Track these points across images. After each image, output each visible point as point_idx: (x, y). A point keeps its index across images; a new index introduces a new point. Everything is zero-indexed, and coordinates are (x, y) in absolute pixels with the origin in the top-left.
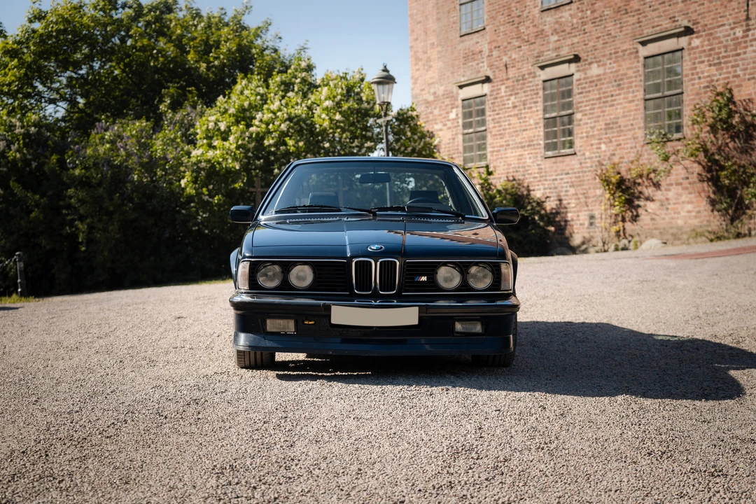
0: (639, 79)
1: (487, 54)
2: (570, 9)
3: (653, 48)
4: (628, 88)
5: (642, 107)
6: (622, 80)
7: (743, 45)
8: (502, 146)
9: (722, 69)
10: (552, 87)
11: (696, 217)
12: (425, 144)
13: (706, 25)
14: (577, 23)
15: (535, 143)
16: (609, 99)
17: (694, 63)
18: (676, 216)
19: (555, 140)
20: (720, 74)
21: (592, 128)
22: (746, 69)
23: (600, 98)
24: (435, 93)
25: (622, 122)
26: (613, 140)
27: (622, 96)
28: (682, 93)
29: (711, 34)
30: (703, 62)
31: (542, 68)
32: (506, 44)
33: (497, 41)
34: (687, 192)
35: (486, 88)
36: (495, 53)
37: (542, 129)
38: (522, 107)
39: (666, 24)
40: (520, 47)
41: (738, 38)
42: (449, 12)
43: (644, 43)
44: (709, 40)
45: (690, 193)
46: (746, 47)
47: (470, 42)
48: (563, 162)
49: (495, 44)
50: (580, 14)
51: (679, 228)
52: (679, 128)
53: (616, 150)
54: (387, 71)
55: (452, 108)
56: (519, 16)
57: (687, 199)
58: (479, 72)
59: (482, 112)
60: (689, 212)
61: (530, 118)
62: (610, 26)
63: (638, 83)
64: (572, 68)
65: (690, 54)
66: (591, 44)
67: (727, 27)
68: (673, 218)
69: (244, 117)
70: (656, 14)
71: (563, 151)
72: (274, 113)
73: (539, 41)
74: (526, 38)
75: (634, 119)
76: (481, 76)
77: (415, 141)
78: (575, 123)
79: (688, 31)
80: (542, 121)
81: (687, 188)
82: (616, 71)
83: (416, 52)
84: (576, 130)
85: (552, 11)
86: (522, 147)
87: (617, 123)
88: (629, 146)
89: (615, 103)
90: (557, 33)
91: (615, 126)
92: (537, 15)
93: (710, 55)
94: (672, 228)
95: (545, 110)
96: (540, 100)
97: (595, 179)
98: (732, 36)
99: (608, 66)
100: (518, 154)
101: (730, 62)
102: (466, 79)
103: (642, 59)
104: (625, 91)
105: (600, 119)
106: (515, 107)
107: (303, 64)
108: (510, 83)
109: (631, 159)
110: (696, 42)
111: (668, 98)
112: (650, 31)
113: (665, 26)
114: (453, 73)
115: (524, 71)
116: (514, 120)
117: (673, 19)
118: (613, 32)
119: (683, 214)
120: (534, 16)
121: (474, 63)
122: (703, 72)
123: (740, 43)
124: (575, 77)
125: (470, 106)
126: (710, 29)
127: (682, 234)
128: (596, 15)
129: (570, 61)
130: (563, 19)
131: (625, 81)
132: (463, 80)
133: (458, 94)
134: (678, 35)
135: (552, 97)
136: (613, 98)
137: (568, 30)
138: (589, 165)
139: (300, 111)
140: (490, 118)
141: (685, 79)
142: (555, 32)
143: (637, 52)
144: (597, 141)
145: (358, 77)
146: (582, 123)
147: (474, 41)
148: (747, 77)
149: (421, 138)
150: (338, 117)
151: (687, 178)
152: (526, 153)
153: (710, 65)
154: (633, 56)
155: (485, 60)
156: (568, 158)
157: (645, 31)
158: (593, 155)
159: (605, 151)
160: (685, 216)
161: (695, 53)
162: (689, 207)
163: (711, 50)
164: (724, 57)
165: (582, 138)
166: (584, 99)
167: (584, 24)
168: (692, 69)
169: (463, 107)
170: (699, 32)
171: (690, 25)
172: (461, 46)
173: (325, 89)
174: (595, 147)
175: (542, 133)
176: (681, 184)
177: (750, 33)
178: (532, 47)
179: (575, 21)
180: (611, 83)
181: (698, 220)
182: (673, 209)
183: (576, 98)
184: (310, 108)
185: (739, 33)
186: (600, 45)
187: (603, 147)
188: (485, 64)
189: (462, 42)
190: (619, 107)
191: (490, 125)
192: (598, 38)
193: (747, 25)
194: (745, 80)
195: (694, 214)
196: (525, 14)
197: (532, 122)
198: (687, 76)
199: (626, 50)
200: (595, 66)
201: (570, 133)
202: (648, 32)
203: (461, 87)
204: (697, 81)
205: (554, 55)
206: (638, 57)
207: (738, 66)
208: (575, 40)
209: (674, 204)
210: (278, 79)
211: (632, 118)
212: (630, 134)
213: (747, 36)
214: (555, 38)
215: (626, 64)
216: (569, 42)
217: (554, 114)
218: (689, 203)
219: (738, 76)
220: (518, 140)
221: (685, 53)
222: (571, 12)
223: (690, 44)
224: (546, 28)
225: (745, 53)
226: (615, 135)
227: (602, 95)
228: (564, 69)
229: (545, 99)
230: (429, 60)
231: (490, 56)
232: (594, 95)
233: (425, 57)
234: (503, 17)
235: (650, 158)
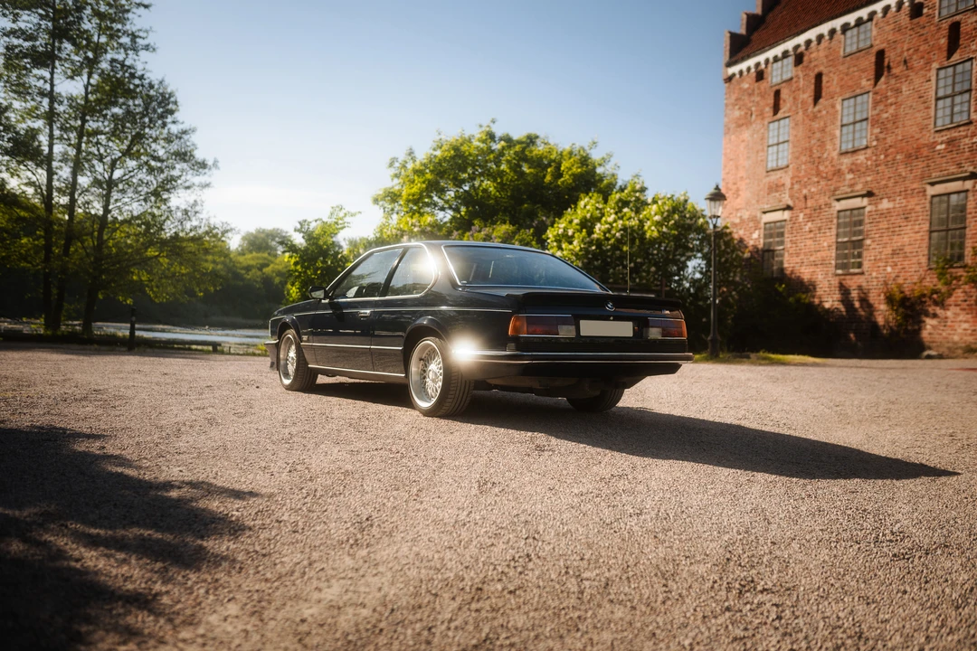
0: (925, 213)
1: (789, 186)
2: (865, 154)
3: (939, 189)
4: (915, 221)
5: (927, 237)
6: (910, 213)
8: (797, 263)
10: (845, 217)
11: (971, 335)
12: (737, 255)
14: (871, 165)
15: (827, 262)
16: (897, 229)
18: (953, 332)
19: (845, 261)
21: (880, 253)
23: (888, 228)
24: (741, 217)
25: (907, 249)
26: (899, 263)
27: (909, 227)
28: (965, 228)
31: (838, 200)
32: (806, 179)
33: (799, 177)
34: (964, 312)
35: (786, 215)
36: (796, 187)
37: (834, 251)
38: (817, 232)
39: (953, 169)
40: (818, 182)
42: (757, 152)
43: (932, 184)
45: (968, 314)
47: (774, 177)
48: (852, 279)
49: (796, 179)
50: (874, 158)
51: (955, 343)
52: (961, 257)
53: (900, 272)
54: (719, 190)
55: (756, 229)
56: (819, 158)
57: (964, 319)
58: (780, 201)
59: (782, 234)
60: (965, 330)
61: (824, 241)
62: (902, 170)
63: (925, 217)
64: (865, 201)
65: (974, 196)
66: (884, 182)
68: (950, 334)
69: (587, 225)
70: (944, 160)
71: (852, 271)
72: (611, 224)
73: (835, 178)
74: (824, 175)
75: (919, 247)
76: (782, 205)
77: (728, 253)
78: (865, 247)
79: (973, 176)
80: (835, 244)
81: (964, 309)
82: (906, 206)
83: (727, 183)
84: (865, 254)
85: (849, 155)
86: (816, 265)
87: (902, 250)
88: (913, 270)
89: (903, 232)
90: (853, 172)
91: (901, 252)
92: (836, 157)
94: (948, 342)
95: (837, 235)
96: (834, 227)
97: (880, 296)
99: (898, 201)
100: (811, 270)
102: (769, 206)
103: (929, 197)
104: (912, 223)
105: (888, 245)
106: (811, 231)
107: (638, 187)
108: (808, 211)
109: (914, 281)
111: (953, 232)
112: (938, 174)
113: (951, 171)
114: (758, 201)
115: (822, 201)
116: (809, 242)
117: (959, 165)
118: (904, 174)
119: (960, 331)
120: (833, 159)
121: (777, 194)
124: (868, 209)
125: (770, 229)
127: (957, 349)
128: (889, 159)
129: (863, 196)
130: (859, 162)
131: (913, 215)
132: (767, 207)
133: (761, 218)
134: (964, 179)
135: (846, 225)
136: (901, 228)
137: (863, 170)
138: (875, 283)
139: (634, 223)
140: (789, 240)
141: (969, 216)
142: (851, 171)
143: (925, 191)
144: (883, 264)
145: (682, 198)
146: (871, 247)
147: (778, 176)
149: (733, 251)
150: (665, 229)
151: (965, 301)
152: (818, 270)
154: (921, 194)
155: (787, 192)
156: (856, 277)
157: (934, 175)
158: (880, 276)
159: (890, 273)
160: (962, 334)
162: (965, 326)
165: (870, 260)
166: (875, 228)
167: (877, 166)
168: (975, 208)
169: (765, 229)
172: (768, 179)
173: (654, 207)
174: (881, 268)
175: (834, 255)
176: (960, 305)
178: (829, 182)
179: (869, 163)
180: (899, 215)
181: (973, 337)
182: (950, 326)
183: (866, 227)
184: (641, 221)
186: (891, 184)
187: (889, 269)
188: (787, 196)
189: (767, 176)
190: (906, 236)
191: (788, 245)
192: (890, 178)
195: (969, 332)
196: (825, 155)
197: (825, 244)
198: (970, 213)
199: (914, 189)
200: (885, 201)
201: (860, 255)
202: (935, 175)
203: (765, 213)
205: (849, 190)
206: (925, 195)
208: (869, 179)
209: (952, 322)
210: (618, 196)
211: (917, 246)
212: (915, 260)
214: (851, 176)
215: (913, 201)
216: (863, 180)
217: (846, 239)
218: (966, 322)
220: (812, 259)
221: (970, 194)
222: (867, 156)
223: (974, 187)
224: (844, 167)
226: (900, 259)
227: (891, 226)
228: (857, 202)
229: (839, 226)
230: (738, 190)
231: (791, 188)
232: (884, 225)
233: (734, 187)
234: (804, 159)
235: (931, 281)
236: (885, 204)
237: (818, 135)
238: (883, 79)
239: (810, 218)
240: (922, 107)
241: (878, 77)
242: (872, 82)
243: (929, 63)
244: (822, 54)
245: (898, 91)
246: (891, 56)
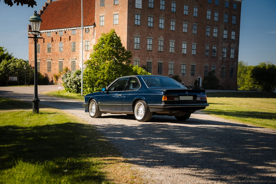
0: (58, 64)
3: (60, 60)
8: (42, 69)
13: (65, 59)
15: (46, 70)
19: (49, 70)
20: (66, 65)
26: (55, 71)
27: (56, 65)
31: (47, 60)
32: (43, 56)
33: (41, 55)
35: (40, 61)
36: (41, 57)
38: (45, 65)
52: (62, 71)
59: (39, 64)
64: (51, 60)
70: (60, 56)
74: (45, 55)
76: (39, 59)
79: (63, 59)
80: (47, 67)
85: (49, 53)
88: (57, 72)
92: (47, 53)
93: (65, 63)
95: (48, 65)
98: (67, 61)
100: (44, 71)
105: (54, 68)
110: (64, 61)
111: (61, 67)
113: (61, 58)
115: (45, 60)
116: (43, 66)
118: (56, 57)
121: (38, 57)
124: (51, 62)
128: (54, 55)
138: (53, 74)
143: (58, 60)
147: (38, 54)
148: (69, 66)
156: (50, 72)
157: (59, 58)
174: (53, 71)
177: (69, 61)
178: (46, 57)
183: (51, 65)
186: (54, 58)
190: (56, 67)
191: (40, 66)
196: (45, 52)
201: (51, 69)
204: (64, 65)
205: (49, 59)
208: (51, 57)
211: (58, 68)
212: (57, 70)
214: (49, 56)
215: (57, 62)
220: (44, 69)
222: (51, 54)
224: (48, 55)
225: (68, 63)
229: (48, 64)
230: (32, 55)
231: (40, 57)
232: (53, 65)
233: (31, 55)
234: (42, 52)
235: (59, 74)
236: (54, 62)
237: (44, 49)
238: (53, 42)
239: (43, 62)
240: (57, 48)
241: (52, 42)
242: (51, 42)
243: (58, 42)
244: (44, 35)
245: (55, 45)
246: (53, 39)
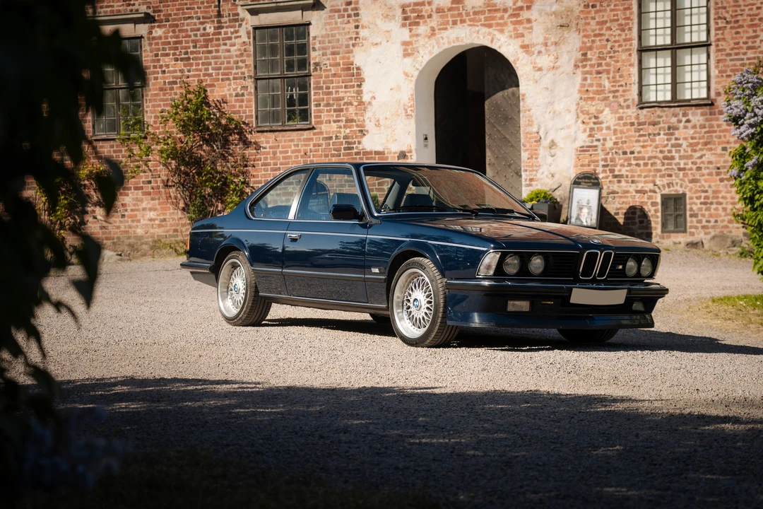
7: (215, 42)
9: (191, 65)
11: (160, 226)
13: (170, 15)
17: (157, 55)
18: (135, 224)
20: (189, 71)
22: (220, 69)
28: (142, 86)
29: (177, 26)
30: (167, 55)
34: (149, 197)
39: (118, 6)
41: (208, 34)
44: (174, 32)
45: (153, 199)
46: (219, 45)
51: (140, 238)
52: (140, 124)
57: (149, 206)
60: (151, 220)
65: (150, 44)
67: (195, 20)
68: (130, 227)
81: (149, 194)
93: (176, 49)
94: (129, 238)
98: (202, 31)
101: (201, 59)
110: (158, 32)
111: (124, 90)
119: (144, 222)
122: (167, 66)
123: (211, 40)
126: (174, 20)
127: (142, 244)
134: (136, 21)
141: (146, 71)
148: (220, 77)
151: (150, 182)
153: (176, 60)
160: (147, 225)
161: (157, 44)
162: (152, 215)
163: (176, 43)
164: (192, 53)
168: (153, 61)
170: (161, 21)
171: (150, 11)
176: (142, 188)
177: (223, 31)
181: (162, 229)
182: (131, 216)
185: (210, 29)
193: (219, 22)
194: (218, 80)
195: (157, 222)
198: (149, 68)
204: (160, 75)
207: (210, 64)
209: (133, 210)
213: (220, 33)
218: (150, 210)
219: (210, 75)
221: (145, 43)
223: (150, 33)
225: (217, 51)
